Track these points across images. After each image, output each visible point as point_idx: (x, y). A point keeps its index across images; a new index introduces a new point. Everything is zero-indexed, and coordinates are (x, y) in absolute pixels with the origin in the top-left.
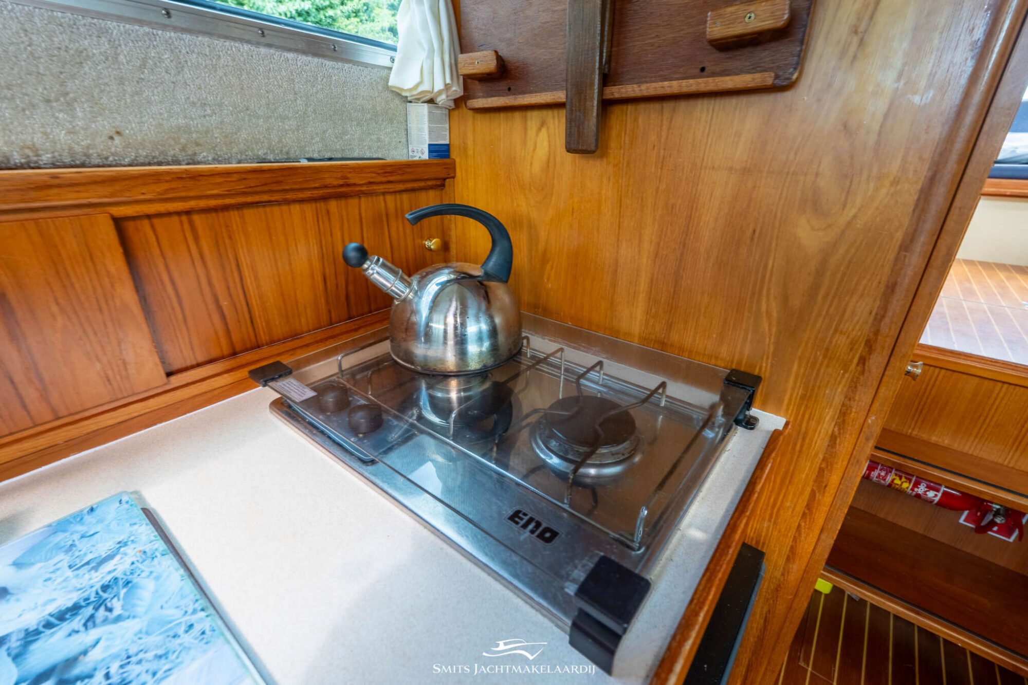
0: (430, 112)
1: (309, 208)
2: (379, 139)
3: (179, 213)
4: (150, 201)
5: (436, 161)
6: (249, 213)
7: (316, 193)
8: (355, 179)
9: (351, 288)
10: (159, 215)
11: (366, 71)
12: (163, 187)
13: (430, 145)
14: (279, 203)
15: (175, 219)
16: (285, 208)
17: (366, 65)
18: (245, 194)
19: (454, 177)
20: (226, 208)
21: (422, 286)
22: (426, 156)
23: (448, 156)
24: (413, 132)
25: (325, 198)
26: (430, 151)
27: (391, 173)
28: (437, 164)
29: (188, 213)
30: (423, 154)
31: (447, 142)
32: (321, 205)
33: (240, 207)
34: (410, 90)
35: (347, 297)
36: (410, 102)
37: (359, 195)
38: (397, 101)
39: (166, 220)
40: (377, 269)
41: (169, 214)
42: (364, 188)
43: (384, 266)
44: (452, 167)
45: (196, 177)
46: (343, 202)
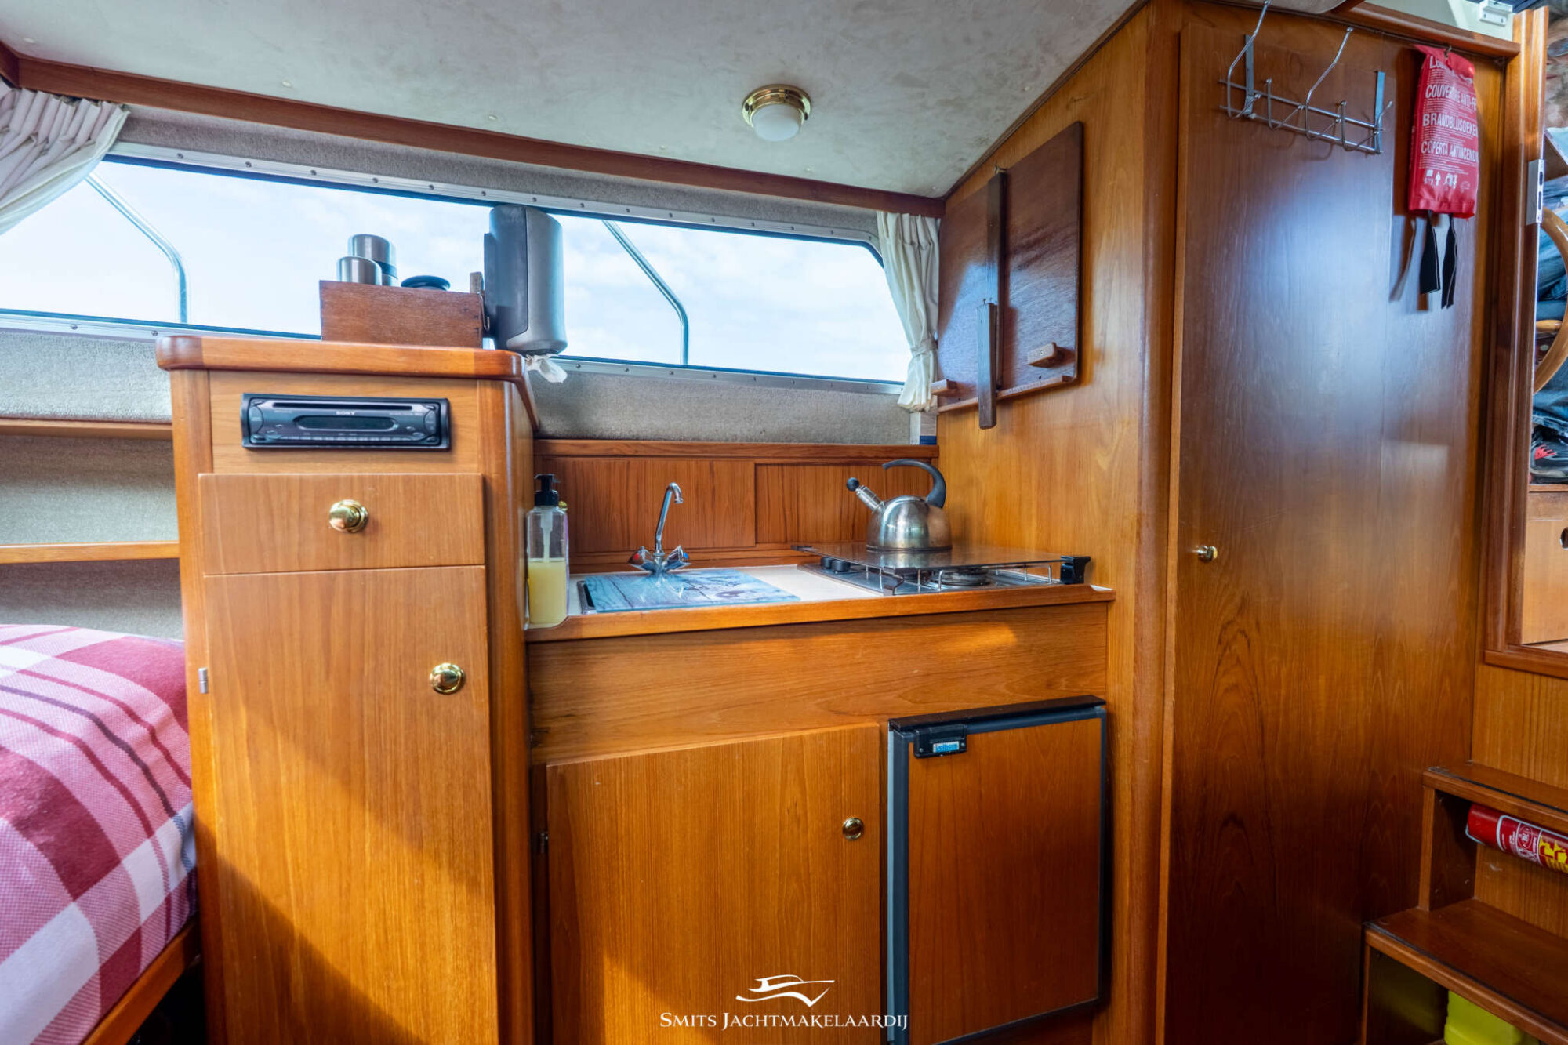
0: (922, 418)
1: (839, 469)
2: (889, 435)
3: (778, 465)
4: (768, 457)
5: (923, 446)
6: (807, 468)
7: (843, 461)
8: (866, 454)
9: (856, 520)
10: (771, 465)
11: (884, 397)
12: (775, 451)
13: (921, 437)
14: (824, 464)
15: (777, 467)
16: (826, 467)
17: (885, 394)
18: (808, 458)
19: (938, 457)
20: (798, 464)
21: (886, 504)
22: (918, 443)
23: (935, 444)
24: (912, 430)
25: (848, 464)
26: (921, 441)
27: (890, 452)
28: (925, 448)
29: (782, 465)
30: (915, 441)
31: (935, 435)
32: (846, 468)
33: (804, 464)
34: (908, 405)
35: (853, 526)
36: (913, 412)
37: (870, 464)
38: (903, 412)
39: (773, 467)
40: (862, 491)
41: (775, 464)
42: (873, 460)
43: (865, 491)
44: (937, 450)
45: (789, 448)
46: (858, 468)
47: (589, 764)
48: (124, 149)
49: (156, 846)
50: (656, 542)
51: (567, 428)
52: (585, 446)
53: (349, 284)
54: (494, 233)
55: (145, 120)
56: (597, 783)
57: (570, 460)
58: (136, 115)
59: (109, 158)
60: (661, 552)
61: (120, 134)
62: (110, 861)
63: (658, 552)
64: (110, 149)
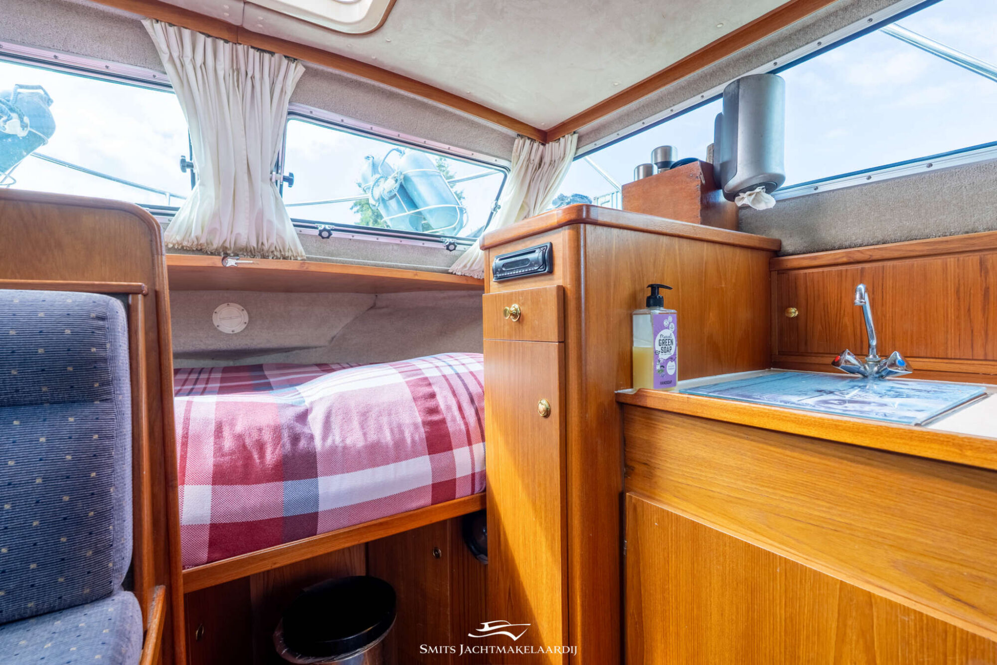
47: (651, 505)
48: (581, 152)
49: (471, 451)
50: (869, 346)
51: (806, 245)
52: (815, 258)
53: (639, 181)
54: (723, 113)
55: (584, 135)
56: (656, 524)
57: (802, 272)
58: (581, 134)
59: (575, 158)
60: (874, 356)
61: (578, 145)
62: (450, 448)
63: (871, 356)
64: (575, 154)
